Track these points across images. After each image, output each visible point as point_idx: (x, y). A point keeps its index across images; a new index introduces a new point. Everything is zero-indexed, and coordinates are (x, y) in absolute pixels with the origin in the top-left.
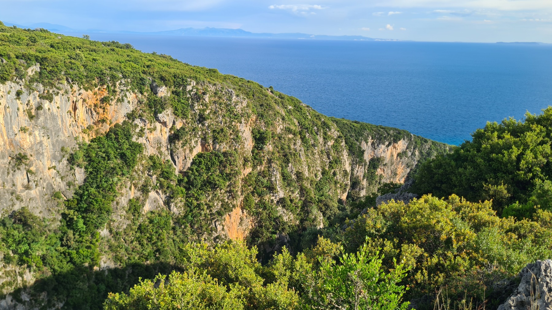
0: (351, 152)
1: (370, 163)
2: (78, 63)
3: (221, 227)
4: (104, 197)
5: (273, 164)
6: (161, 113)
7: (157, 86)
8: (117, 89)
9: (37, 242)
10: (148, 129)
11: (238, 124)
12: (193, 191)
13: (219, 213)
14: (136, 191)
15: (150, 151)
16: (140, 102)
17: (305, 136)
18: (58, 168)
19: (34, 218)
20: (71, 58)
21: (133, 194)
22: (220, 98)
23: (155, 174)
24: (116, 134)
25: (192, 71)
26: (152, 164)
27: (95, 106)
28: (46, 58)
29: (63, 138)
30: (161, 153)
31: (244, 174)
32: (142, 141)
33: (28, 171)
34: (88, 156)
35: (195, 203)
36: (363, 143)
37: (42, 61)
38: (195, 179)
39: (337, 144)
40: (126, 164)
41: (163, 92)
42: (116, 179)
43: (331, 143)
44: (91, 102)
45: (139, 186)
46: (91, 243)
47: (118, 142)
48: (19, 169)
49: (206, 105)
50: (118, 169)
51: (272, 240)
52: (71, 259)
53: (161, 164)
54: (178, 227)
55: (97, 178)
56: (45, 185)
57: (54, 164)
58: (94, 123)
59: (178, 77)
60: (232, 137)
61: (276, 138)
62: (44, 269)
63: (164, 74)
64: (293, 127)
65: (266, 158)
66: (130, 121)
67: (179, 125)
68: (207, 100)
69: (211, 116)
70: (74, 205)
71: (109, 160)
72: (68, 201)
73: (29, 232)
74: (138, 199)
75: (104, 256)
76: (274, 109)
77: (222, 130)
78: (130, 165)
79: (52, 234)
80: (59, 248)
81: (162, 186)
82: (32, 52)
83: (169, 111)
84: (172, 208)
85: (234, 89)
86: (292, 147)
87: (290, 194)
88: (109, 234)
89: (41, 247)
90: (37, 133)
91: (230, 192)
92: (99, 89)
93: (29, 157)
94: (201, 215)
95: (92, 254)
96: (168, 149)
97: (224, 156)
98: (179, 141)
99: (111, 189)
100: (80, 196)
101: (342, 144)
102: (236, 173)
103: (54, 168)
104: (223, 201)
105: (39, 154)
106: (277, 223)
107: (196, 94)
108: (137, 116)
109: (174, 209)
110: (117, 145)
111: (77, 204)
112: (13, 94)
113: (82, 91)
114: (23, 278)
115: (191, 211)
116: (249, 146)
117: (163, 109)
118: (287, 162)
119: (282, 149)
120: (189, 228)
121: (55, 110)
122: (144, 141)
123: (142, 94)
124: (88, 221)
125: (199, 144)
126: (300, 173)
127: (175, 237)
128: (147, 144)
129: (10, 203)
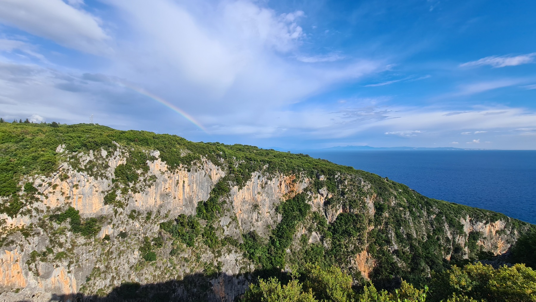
0: (451, 225)
1: (470, 235)
2: (284, 164)
3: (354, 261)
4: (290, 231)
5: (389, 226)
6: (321, 189)
7: (320, 175)
8: (300, 176)
9: (258, 249)
10: (314, 197)
11: (365, 198)
12: (337, 235)
13: (352, 252)
14: (305, 230)
15: (314, 209)
16: (310, 183)
17: (412, 210)
18: (270, 213)
19: (258, 236)
20: (281, 161)
21: (304, 231)
22: (354, 182)
23: (316, 222)
24: (298, 199)
25: (338, 168)
26: (314, 216)
27: (290, 184)
28: (271, 161)
29: (274, 198)
30: (319, 211)
31: (369, 230)
32: (310, 203)
33: (258, 213)
34: (284, 208)
35: (338, 243)
36: (462, 219)
37: (269, 163)
38: (338, 228)
39: (439, 218)
40: (302, 215)
41: (322, 178)
42: (296, 222)
43: (433, 217)
44: (288, 182)
45: (307, 227)
46: (281, 255)
47: (299, 202)
48: (255, 211)
49: (346, 186)
50: (297, 217)
51: (390, 278)
52: (272, 262)
53: (319, 217)
54: (327, 256)
55: (287, 220)
56: (264, 220)
57: (269, 211)
58: (288, 192)
59: (331, 171)
60: (361, 205)
61: (391, 209)
62: (260, 264)
63: (323, 169)
64: (403, 203)
65: (384, 221)
66: (305, 192)
67: (330, 196)
68: (346, 183)
69: (349, 192)
70: (276, 233)
71: (293, 211)
72: (273, 230)
73: (255, 243)
74: (306, 235)
75: (287, 264)
76: (388, 191)
77: (355, 201)
78: (303, 216)
79: (264, 246)
80: (267, 254)
81: (319, 230)
82: (266, 159)
83: (325, 188)
84: (324, 243)
85: (362, 178)
86: (403, 216)
87: (402, 248)
88: (290, 252)
89: (259, 252)
90: (264, 195)
91: (360, 239)
92: (292, 176)
93: (259, 206)
94: (341, 251)
95: (282, 261)
96: (323, 209)
97: (356, 217)
98: (330, 205)
99: (293, 227)
100: (279, 228)
101: (443, 218)
102: (364, 228)
103: (269, 212)
104: (355, 244)
105: (264, 205)
106: (393, 267)
107: (340, 179)
108: (309, 190)
109: (326, 245)
110: (298, 204)
111: (277, 233)
112: (257, 176)
113: (285, 176)
114: (250, 266)
115: (335, 247)
116: (372, 212)
117: (322, 187)
118: (400, 225)
119: (396, 216)
120: (333, 258)
121: (272, 185)
122: (311, 204)
123: (312, 179)
124: (281, 243)
125: (341, 208)
126: (410, 234)
127: (325, 262)
128: (313, 205)
129: (249, 227)
